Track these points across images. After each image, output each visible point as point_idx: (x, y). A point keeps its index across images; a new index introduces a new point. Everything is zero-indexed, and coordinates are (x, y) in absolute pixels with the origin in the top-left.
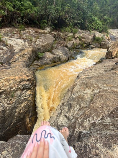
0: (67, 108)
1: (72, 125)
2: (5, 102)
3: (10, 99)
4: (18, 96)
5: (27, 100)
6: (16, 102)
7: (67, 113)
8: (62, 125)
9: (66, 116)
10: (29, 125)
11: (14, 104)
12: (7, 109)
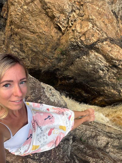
0: (117, 144)
1: (96, 153)
2: (109, 75)
3: (115, 77)
4: (120, 83)
5: (120, 93)
6: (113, 84)
7: (112, 144)
8: (98, 140)
9: (108, 143)
10: (97, 101)
11: (111, 83)
12: (104, 79)
